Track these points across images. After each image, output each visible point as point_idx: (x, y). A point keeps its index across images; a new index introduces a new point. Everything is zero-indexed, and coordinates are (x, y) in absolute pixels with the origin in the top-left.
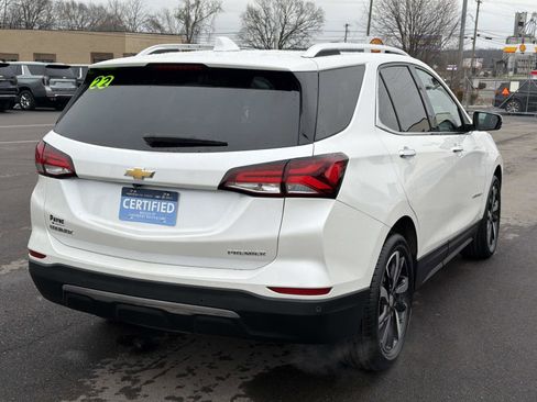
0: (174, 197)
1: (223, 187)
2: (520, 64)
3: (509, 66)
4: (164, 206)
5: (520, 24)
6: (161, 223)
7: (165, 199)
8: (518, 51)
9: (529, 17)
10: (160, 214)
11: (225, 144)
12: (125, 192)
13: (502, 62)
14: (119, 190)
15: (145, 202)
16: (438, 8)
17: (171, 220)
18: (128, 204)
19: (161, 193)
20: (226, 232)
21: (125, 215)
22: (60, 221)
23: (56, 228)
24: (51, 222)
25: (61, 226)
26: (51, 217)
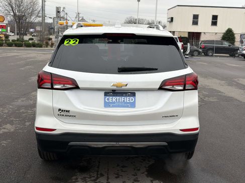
0: (133, 94)
1: (161, 88)
2: (60, 30)
3: (56, 30)
4: (127, 99)
5: (58, 12)
6: (128, 107)
7: (129, 96)
8: (65, 24)
9: (62, 9)
10: (126, 103)
11: (157, 69)
12: (106, 94)
13: (52, 28)
14: (102, 93)
15: (118, 98)
16: (30, 3)
17: (133, 105)
18: (108, 99)
19: (126, 93)
21: (107, 105)
22: (67, 111)
23: (63, 115)
24: (59, 113)
25: (67, 114)
26: (60, 110)
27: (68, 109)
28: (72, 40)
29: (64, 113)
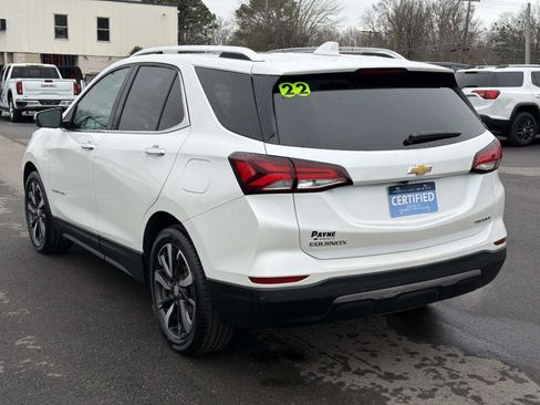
0: (431, 186)
1: (473, 169)
4: (424, 196)
6: (425, 211)
7: (425, 190)
10: (423, 204)
12: (392, 191)
15: (409, 196)
17: (433, 207)
18: (396, 201)
19: (420, 186)
20: (474, 207)
21: (394, 212)
22: (329, 234)
23: (321, 244)
24: (312, 240)
25: (331, 239)
26: (314, 233)
27: (330, 230)
28: (294, 86)
29: (322, 240)
